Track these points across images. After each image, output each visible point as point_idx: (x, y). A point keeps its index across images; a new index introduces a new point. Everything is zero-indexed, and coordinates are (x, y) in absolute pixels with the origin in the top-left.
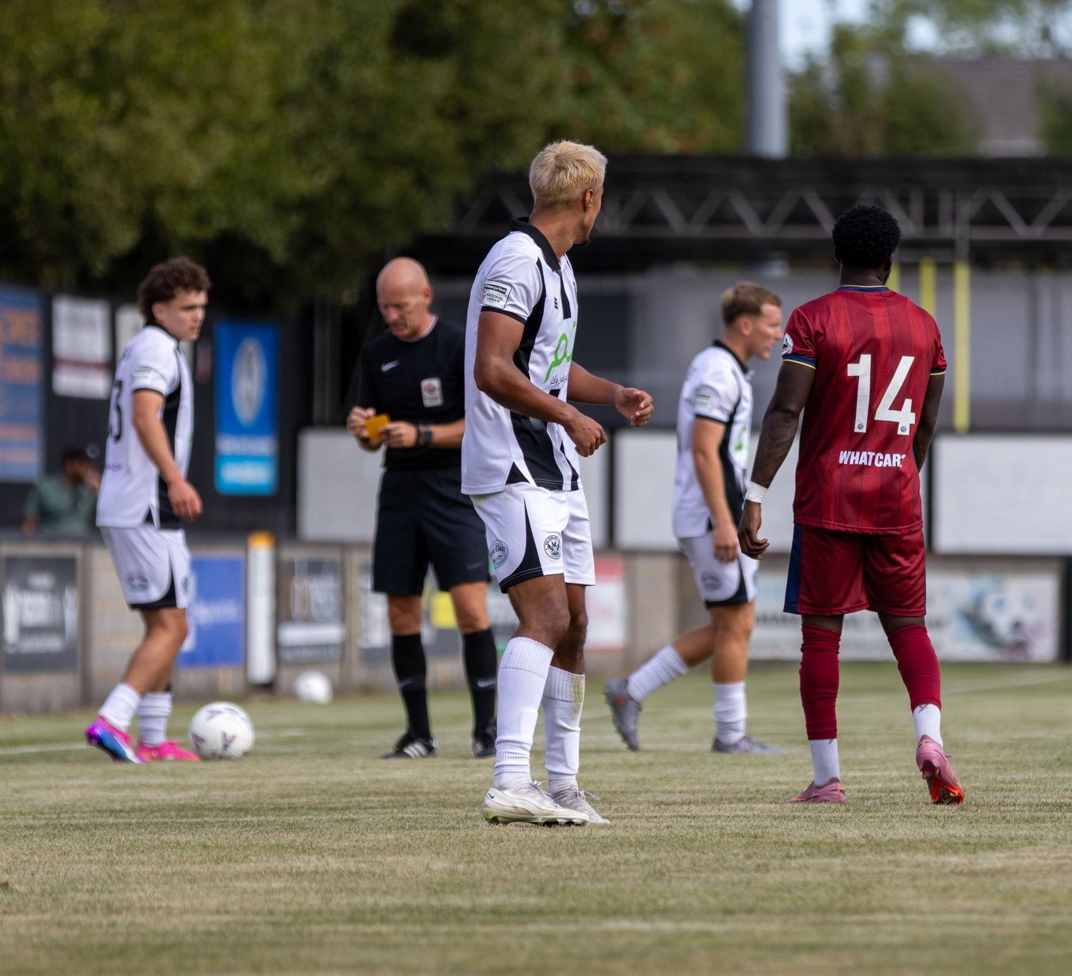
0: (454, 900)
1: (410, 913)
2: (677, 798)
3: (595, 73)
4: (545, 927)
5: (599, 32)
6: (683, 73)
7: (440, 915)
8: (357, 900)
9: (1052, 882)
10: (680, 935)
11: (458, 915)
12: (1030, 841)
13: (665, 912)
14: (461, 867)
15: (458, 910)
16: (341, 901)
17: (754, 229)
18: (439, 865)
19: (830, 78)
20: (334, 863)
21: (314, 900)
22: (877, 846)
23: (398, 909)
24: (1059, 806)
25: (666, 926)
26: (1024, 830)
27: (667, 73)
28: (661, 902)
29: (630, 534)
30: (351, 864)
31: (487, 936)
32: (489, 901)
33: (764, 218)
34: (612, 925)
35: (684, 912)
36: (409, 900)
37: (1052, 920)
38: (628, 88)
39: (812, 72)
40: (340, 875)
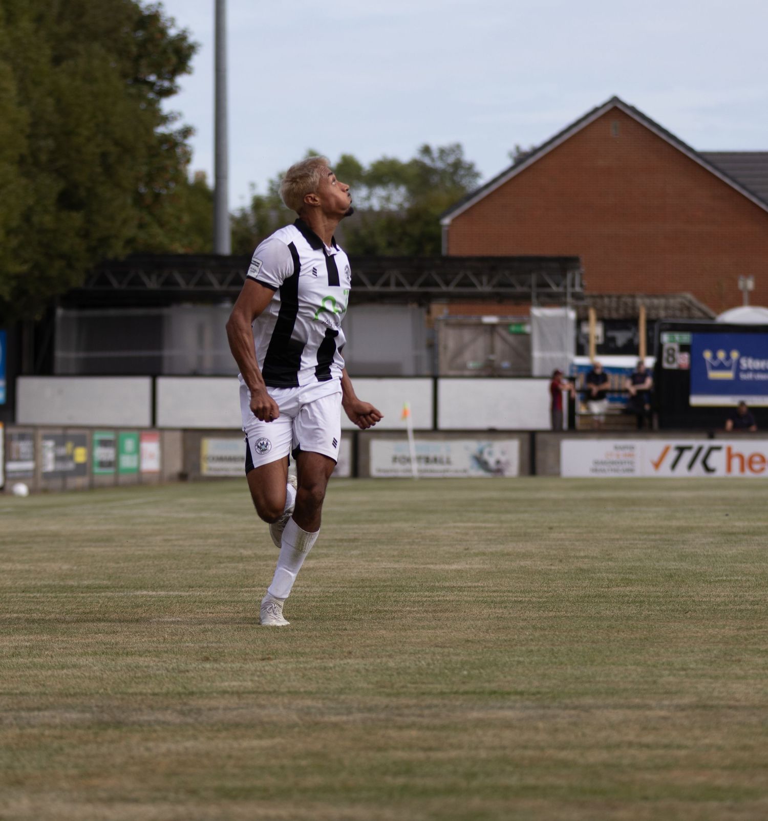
0: (71, 583)
1: (52, 588)
2: (174, 537)
3: (147, 218)
4: (110, 594)
5: (149, 200)
6: (186, 218)
7: (64, 589)
8: (28, 582)
9: (334, 573)
10: (168, 597)
11: (71, 589)
12: (327, 556)
13: (162, 587)
14: (75, 568)
15: (72, 586)
16: (21, 583)
17: (217, 287)
18: (66, 567)
19: (252, 221)
20: (19, 567)
21: (9, 583)
22: (258, 557)
23: (45, 586)
24: (341, 540)
25: (163, 593)
26: (325, 551)
27: (179, 219)
28: (162, 583)
29: (162, 421)
30: (27, 567)
31: (83, 598)
32: (86, 583)
33: (221, 283)
34: (138, 593)
35: (172, 588)
36: (51, 582)
37: (332, 590)
38: (162, 225)
39: (244, 217)
40: (21, 571)
